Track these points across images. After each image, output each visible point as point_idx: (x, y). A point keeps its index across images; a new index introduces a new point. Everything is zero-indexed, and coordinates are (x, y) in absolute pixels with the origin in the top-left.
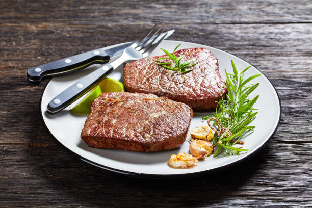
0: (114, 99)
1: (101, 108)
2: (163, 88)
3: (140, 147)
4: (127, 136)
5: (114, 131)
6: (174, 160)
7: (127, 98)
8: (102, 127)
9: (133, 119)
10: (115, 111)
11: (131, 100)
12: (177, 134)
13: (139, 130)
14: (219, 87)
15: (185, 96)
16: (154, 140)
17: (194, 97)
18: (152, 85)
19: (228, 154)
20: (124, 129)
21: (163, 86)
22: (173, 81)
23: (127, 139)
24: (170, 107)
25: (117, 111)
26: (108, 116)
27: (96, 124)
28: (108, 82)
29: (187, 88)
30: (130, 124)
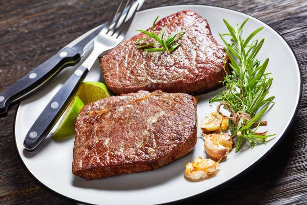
0: (99, 109)
1: (87, 127)
2: (153, 79)
3: (146, 166)
4: (126, 158)
5: (110, 155)
6: (191, 172)
7: (114, 105)
8: (95, 153)
9: (128, 132)
10: (104, 127)
11: (120, 106)
12: (185, 139)
13: (139, 145)
14: (218, 58)
15: (181, 81)
16: (160, 153)
17: (192, 79)
18: (139, 78)
19: (253, 144)
20: (122, 150)
21: (152, 75)
22: (161, 65)
23: (127, 162)
24: (168, 104)
25: (107, 126)
26: (97, 136)
27: (87, 151)
28: (86, 87)
29: (181, 71)
30: (126, 140)
